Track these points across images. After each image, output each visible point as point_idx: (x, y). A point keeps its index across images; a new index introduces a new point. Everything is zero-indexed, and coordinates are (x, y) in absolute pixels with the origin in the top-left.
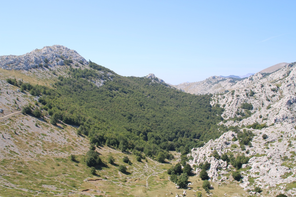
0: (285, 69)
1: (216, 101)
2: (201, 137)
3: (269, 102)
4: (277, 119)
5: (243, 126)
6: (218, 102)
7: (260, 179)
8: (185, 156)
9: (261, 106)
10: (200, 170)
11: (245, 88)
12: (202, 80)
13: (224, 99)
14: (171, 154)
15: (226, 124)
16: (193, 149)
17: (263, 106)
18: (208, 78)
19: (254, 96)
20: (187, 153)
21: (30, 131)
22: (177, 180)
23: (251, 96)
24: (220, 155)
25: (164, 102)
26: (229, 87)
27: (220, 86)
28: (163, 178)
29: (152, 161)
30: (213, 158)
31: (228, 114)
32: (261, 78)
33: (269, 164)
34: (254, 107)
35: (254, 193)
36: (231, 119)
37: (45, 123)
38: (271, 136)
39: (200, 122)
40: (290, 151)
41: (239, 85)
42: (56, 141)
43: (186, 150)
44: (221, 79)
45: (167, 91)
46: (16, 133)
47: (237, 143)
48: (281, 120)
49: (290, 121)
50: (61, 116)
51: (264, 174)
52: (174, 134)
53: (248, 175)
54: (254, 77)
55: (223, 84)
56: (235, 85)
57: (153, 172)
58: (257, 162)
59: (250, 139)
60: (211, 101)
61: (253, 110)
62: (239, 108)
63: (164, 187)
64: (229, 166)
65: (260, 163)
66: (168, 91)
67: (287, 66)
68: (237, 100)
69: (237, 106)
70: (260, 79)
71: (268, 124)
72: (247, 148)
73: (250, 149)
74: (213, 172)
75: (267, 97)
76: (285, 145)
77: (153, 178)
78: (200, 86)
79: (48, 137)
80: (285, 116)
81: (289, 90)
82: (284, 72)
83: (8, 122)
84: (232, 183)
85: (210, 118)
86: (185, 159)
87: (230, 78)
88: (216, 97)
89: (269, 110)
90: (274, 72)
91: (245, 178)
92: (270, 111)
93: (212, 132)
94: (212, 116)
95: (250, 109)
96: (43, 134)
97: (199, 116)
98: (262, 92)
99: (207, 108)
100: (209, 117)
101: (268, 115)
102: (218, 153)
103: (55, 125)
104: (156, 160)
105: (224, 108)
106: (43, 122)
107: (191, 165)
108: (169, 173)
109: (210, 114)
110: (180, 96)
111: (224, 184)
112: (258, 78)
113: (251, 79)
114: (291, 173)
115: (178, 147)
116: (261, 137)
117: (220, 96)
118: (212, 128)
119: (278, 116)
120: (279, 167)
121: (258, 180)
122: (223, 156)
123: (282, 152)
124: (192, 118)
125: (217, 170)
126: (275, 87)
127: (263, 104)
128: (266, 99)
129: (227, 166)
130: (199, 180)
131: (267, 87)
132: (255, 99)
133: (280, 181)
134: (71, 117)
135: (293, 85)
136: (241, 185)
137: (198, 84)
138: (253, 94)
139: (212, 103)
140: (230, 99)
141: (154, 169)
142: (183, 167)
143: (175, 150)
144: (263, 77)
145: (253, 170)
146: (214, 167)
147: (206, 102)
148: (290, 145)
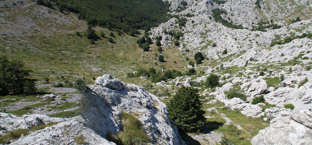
2: (157, 21)
4: (200, 12)
5: (181, 15)
7: (189, 45)
8: (147, 32)
9: (192, 3)
10: (156, 40)
14: (139, 31)
15: (172, 14)
16: (152, 28)
20: (148, 31)
21: (46, 17)
22: (143, 46)
24: (168, 31)
28: (134, 45)
29: (127, 35)
30: (164, 33)
31: (173, 8)
33: (194, 37)
34: (188, 4)
35: (185, 52)
36: (174, 10)
37: (55, 11)
38: (197, 22)
39: (156, 11)
40: (205, 29)
42: (65, 23)
43: (148, 29)
46: (36, 18)
47: (177, 25)
48: (202, 12)
49: (207, 13)
50: (65, 6)
51: (191, 42)
52: (140, 19)
53: (183, 43)
57: (127, 42)
58: (188, 36)
59: (185, 23)
61: (187, 6)
62: (179, 4)
63: (135, 51)
64: (173, 38)
65: (189, 36)
71: (195, 15)
72: (183, 28)
73: (184, 28)
74: (163, 41)
76: (203, 26)
77: (128, 46)
79: (59, 21)
80: (204, 10)
83: (28, 10)
84: (174, 47)
85: (162, 9)
86: (147, 34)
91: (181, 45)
92: (197, 7)
93: (163, 18)
95: (185, 5)
96: (55, 19)
97: (156, 8)
101: (195, 9)
102: (167, 30)
103: (62, 12)
104: (129, 35)
105: (171, 4)
106: (54, 10)
107: (151, 38)
108: (138, 42)
109: (163, 7)
111: (170, 48)
114: (204, 41)
115: (143, 27)
116: (191, 22)
118: (163, 16)
119: (200, 10)
120: (199, 39)
121: (188, 46)
122: (170, 32)
123: (201, 30)
124: (151, 9)
125: (166, 40)
129: (172, 38)
130: (155, 46)
133: (199, 46)
134: (72, 7)
136: (179, 48)
141: (128, 41)
142: (146, 39)
143: (141, 29)
145: (185, 40)
146: (164, 39)
148: (205, 27)
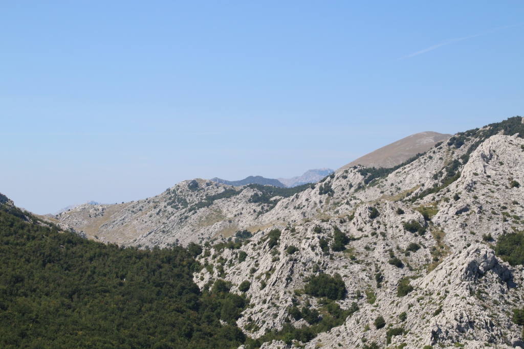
0: (437, 156)
1: (216, 271)
3: (401, 271)
4: (439, 330)
6: (222, 273)
11: (318, 223)
12: (151, 196)
13: (244, 265)
17: (379, 286)
18: (172, 187)
19: (348, 251)
23: (336, 249)
25: (18, 280)
26: (251, 218)
27: (219, 216)
31: (262, 318)
32: (360, 188)
36: (272, 334)
41: (286, 211)
44: (221, 190)
45: (28, 239)
48: (453, 333)
54: (337, 182)
55: (229, 208)
56: (273, 211)
60: (198, 271)
61: (347, 300)
66: (34, 238)
67: (444, 145)
68: (290, 266)
69: (291, 287)
70: (356, 191)
75: (391, 251)
78: (146, 218)
80: (465, 319)
81: (464, 226)
82: (436, 165)
87: (252, 186)
88: (214, 257)
89: (406, 300)
90: (403, 165)
92: (412, 301)
94: (204, 326)
95: (336, 298)
97: (156, 327)
98: (373, 234)
99: (185, 298)
100: (192, 330)
101: (403, 317)
105: (244, 296)
110: (82, 256)
112: (351, 186)
113: (327, 190)
117: (227, 253)
119: (441, 320)
124: (132, 336)
126: (417, 216)
127: (380, 278)
128: (388, 259)
131: (389, 217)
132: (353, 259)
135: (476, 210)
137: (136, 209)
138: (342, 241)
139: (201, 279)
140: (266, 262)
144: (366, 182)
147: (179, 276)
